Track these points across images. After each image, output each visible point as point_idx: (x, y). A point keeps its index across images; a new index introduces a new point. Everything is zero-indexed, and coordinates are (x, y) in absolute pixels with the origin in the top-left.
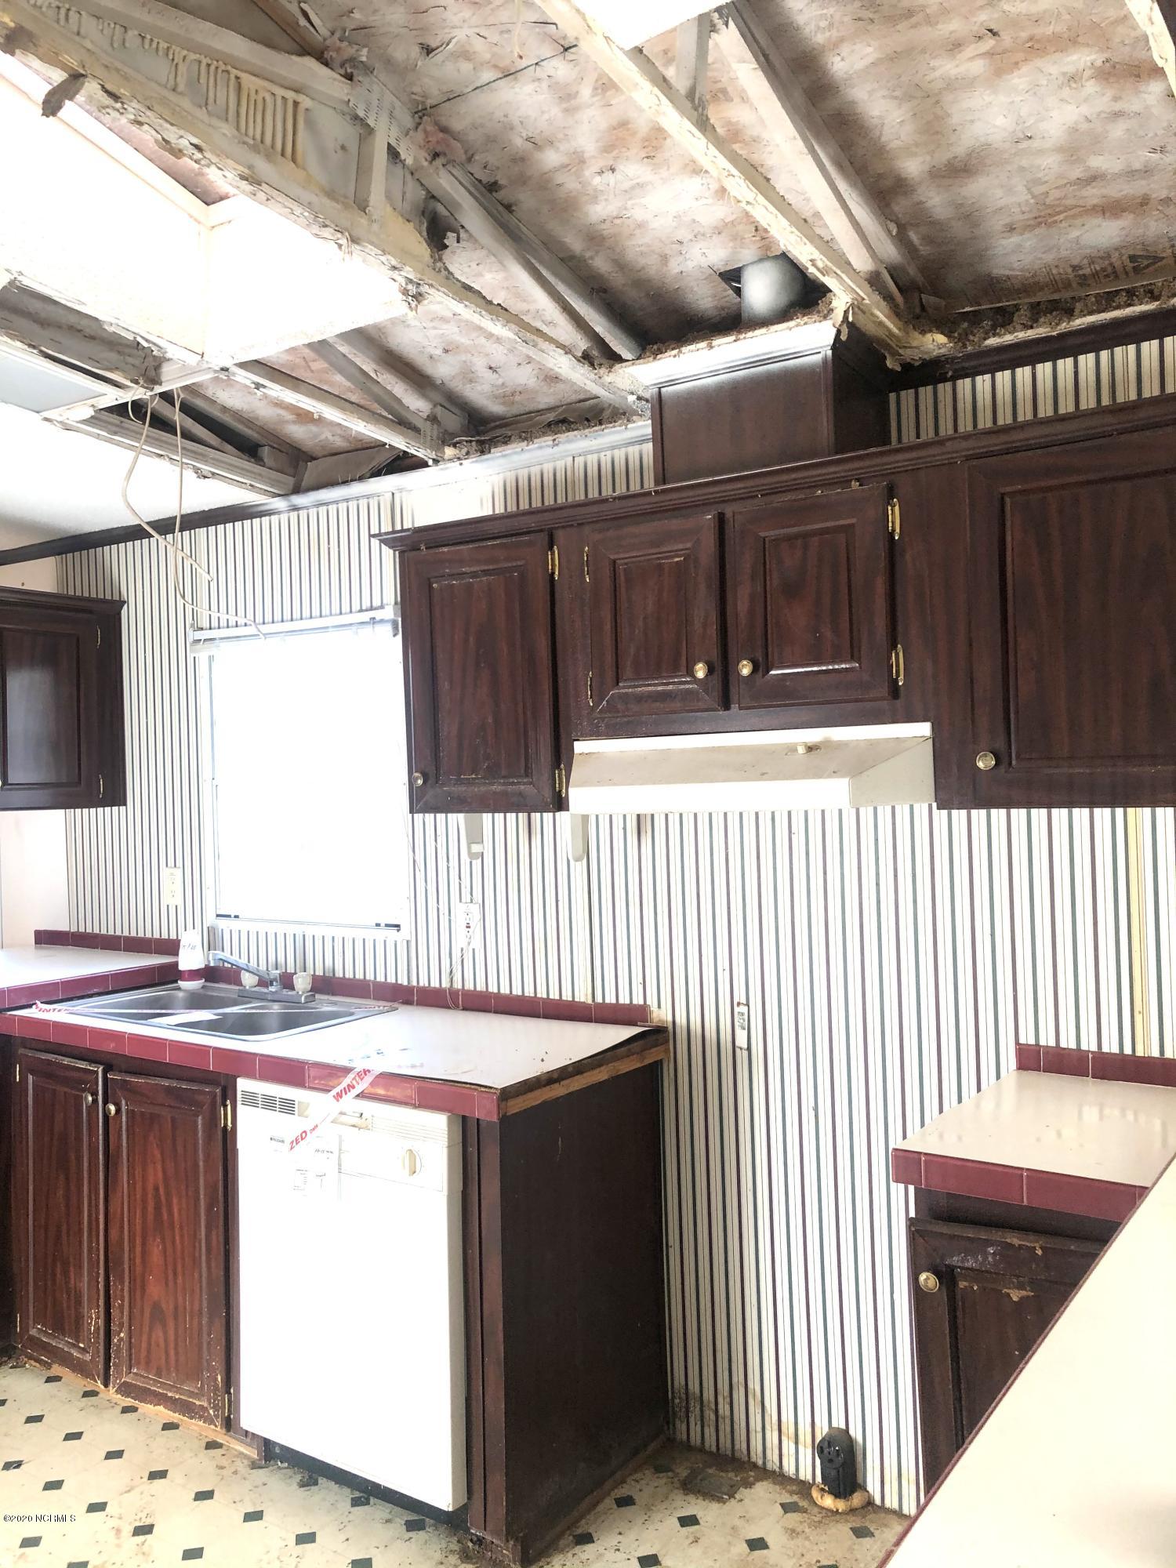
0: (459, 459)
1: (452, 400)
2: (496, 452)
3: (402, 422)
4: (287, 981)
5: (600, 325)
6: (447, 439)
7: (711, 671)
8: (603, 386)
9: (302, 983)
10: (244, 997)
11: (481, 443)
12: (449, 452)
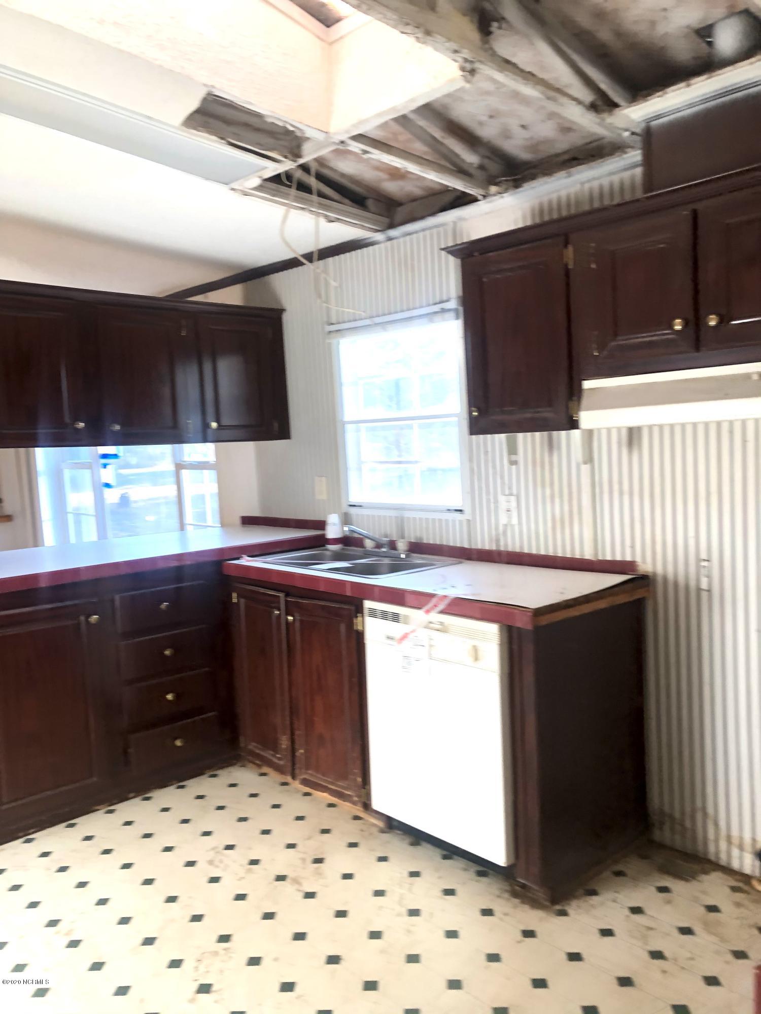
0: (500, 193)
1: (494, 153)
2: (527, 186)
3: (461, 171)
4: (392, 545)
5: (603, 83)
6: (492, 180)
7: (686, 324)
8: (605, 127)
9: (402, 546)
10: (367, 554)
11: (515, 180)
12: (493, 189)
